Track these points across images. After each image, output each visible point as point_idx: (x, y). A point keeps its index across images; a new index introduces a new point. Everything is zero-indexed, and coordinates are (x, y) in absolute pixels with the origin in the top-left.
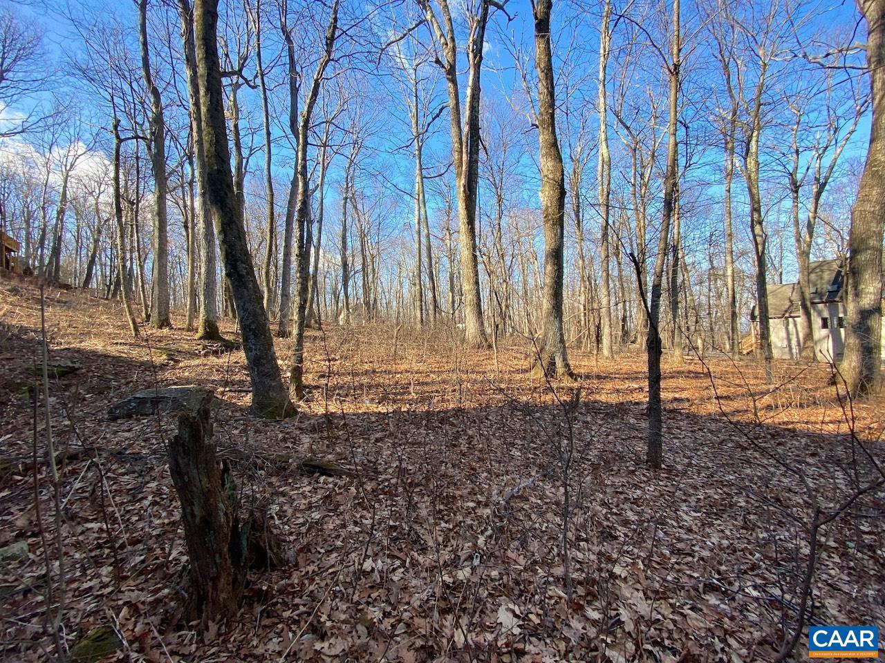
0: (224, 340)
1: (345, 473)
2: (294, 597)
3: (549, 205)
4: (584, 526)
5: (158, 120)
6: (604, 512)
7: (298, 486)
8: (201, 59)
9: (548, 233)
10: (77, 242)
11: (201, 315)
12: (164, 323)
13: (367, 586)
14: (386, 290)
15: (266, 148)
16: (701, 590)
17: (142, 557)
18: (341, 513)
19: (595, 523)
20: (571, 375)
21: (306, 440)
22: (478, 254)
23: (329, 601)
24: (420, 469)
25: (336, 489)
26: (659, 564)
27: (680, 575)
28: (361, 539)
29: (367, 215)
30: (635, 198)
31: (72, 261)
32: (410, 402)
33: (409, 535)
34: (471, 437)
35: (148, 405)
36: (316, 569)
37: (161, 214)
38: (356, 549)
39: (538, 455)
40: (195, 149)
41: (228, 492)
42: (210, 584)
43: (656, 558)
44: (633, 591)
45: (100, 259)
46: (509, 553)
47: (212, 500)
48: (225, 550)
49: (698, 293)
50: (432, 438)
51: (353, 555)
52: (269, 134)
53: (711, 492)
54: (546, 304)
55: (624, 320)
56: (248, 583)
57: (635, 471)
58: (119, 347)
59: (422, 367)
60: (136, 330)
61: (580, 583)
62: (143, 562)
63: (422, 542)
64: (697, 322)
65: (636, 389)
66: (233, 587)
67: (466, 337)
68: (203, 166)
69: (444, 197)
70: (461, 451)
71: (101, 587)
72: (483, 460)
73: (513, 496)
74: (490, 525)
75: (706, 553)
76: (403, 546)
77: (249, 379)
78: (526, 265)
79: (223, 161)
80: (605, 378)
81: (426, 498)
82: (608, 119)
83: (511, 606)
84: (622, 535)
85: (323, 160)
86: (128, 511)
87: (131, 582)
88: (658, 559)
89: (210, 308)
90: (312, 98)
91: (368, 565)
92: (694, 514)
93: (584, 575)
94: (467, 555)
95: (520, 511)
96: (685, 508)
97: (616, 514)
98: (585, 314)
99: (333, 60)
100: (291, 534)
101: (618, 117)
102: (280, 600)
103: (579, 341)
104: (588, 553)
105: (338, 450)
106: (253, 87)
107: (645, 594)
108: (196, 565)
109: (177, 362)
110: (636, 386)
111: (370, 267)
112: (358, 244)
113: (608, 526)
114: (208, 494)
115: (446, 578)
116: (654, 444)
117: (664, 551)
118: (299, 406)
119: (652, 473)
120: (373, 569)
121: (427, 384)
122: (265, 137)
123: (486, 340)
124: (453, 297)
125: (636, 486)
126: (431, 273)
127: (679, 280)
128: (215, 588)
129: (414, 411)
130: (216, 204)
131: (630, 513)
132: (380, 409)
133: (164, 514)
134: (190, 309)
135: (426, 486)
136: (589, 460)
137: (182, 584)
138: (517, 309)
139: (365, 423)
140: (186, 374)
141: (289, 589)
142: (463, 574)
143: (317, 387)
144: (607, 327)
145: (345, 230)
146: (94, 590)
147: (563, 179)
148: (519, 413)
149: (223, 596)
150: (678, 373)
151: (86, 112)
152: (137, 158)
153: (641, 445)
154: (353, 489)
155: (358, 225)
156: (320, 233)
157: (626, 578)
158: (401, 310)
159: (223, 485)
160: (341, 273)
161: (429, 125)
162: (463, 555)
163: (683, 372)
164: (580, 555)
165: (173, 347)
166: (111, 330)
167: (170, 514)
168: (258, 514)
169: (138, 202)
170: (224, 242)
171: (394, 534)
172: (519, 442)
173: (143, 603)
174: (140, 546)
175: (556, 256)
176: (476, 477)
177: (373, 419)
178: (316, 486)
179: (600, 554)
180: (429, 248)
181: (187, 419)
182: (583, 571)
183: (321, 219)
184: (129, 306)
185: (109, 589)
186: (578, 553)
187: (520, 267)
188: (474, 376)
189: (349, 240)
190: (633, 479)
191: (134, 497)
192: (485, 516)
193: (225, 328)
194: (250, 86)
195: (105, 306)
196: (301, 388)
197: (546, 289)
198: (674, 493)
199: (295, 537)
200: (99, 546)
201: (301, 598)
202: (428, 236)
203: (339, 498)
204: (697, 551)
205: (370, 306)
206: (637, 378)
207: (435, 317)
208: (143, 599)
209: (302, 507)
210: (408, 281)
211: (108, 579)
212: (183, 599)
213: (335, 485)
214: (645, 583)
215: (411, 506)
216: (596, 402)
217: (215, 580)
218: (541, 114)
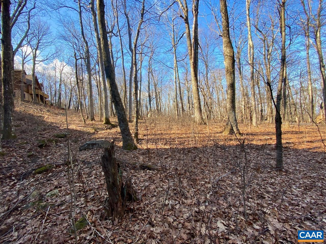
0: (112, 124)
1: (156, 169)
2: (142, 212)
3: (228, 66)
4: (250, 193)
5: (88, 51)
6: (258, 187)
7: (140, 173)
8: (101, 28)
9: (228, 77)
10: (65, 94)
11: (104, 116)
12: (93, 119)
13: (167, 210)
14: (164, 104)
15: (122, 57)
16: (303, 220)
17: (93, 195)
18: (156, 183)
19: (255, 192)
20: (240, 134)
21: (141, 158)
22: (199, 88)
23: (154, 214)
24: (182, 169)
25: (153, 175)
26: (284, 209)
27: (294, 213)
28: (163, 193)
29: (156, 77)
30: (265, 60)
31: (65, 100)
32: (176, 145)
33: (180, 192)
34: (200, 158)
35: (91, 146)
36: (149, 202)
37: (90, 83)
38: (162, 196)
39: (228, 165)
40: (99, 60)
41: (120, 174)
42: (115, 205)
43: (282, 206)
44: (273, 219)
45: (72, 99)
46: (219, 201)
47: (115, 176)
48: (120, 194)
49: (295, 98)
50: (185, 158)
51: (161, 198)
52: (122, 52)
53: (306, 181)
54: (229, 106)
55: (262, 111)
56: (127, 206)
57: (270, 172)
58: (80, 128)
59: (179, 132)
60: (85, 122)
61: (250, 215)
62: (93, 197)
63: (185, 195)
64: (295, 110)
65: (268, 139)
66: (122, 207)
67: (195, 120)
68: (102, 66)
69: (185, 68)
70: (197, 163)
71: (81, 205)
72: (206, 166)
73: (219, 180)
74: (211, 191)
75: (304, 205)
76: (179, 196)
77: (121, 137)
78: (219, 91)
79: (109, 62)
80: (255, 135)
81: (185, 180)
82: (252, 29)
83: (222, 221)
84: (267, 197)
85: (141, 59)
86: (88, 180)
87: (90, 203)
88: (283, 207)
89: (107, 114)
90: (137, 36)
91: (167, 202)
92: (298, 189)
93: (252, 211)
94: (203, 201)
95: (222, 186)
96: (294, 187)
97: (263, 188)
98: (245, 109)
99: (143, 22)
100: (139, 190)
101: (256, 28)
102: (138, 212)
103: (242, 120)
104: (252, 203)
105: (152, 161)
106: (117, 36)
107: (278, 220)
108: (111, 198)
109: (97, 132)
110: (269, 138)
111: (158, 96)
112: (154, 89)
113: (260, 193)
114: (114, 175)
115: (196, 209)
116: (279, 161)
117: (286, 204)
118: (138, 146)
119: (278, 173)
120: (168, 204)
121: (182, 138)
122: (121, 53)
123: (203, 121)
124: (189, 105)
125: (272, 178)
126: (181, 97)
127: (287, 93)
128: (117, 206)
129: (178, 148)
130: (108, 77)
131: (269, 188)
132: (165, 147)
133: (98, 181)
134: (100, 114)
135: (185, 175)
136: (250, 167)
137: (106, 205)
138: (215, 108)
139: (161, 152)
140: (101, 136)
141: (140, 209)
142: (202, 208)
143: (143, 139)
144: (254, 114)
145: (149, 84)
146: (79, 205)
147: (234, 55)
148: (219, 149)
149: (119, 209)
150: (288, 132)
151: (65, 51)
152: (82, 65)
153: (272, 161)
154: (159, 175)
155: (153, 81)
156: (141, 85)
157: (270, 214)
158: (170, 111)
159: (118, 172)
160: (148, 99)
161: (178, 41)
162: (202, 201)
163: (290, 132)
164: (249, 204)
165: (96, 127)
166: (77, 122)
167: (100, 181)
168: (128, 182)
169: (83, 80)
170: (111, 91)
171: (175, 192)
172: (220, 160)
173: (94, 210)
174: (92, 192)
175: (232, 86)
176: (204, 173)
177: (163, 151)
178: (146, 173)
179: (258, 204)
180: (180, 88)
181: (107, 149)
182: (251, 210)
183: (141, 80)
184: (82, 114)
185: (84, 205)
186: (248, 203)
187: (216, 92)
188: (200, 135)
189: (151, 87)
190: (270, 175)
191: (89, 176)
192: (209, 187)
193: (112, 120)
194: (115, 36)
195: (75, 114)
196: (138, 140)
197: (228, 100)
198: (289, 181)
199: (140, 191)
200: (80, 191)
201: (144, 212)
202: (179, 83)
203: (154, 178)
204: (300, 204)
205: (159, 110)
206: (269, 134)
207: (183, 113)
208: (94, 209)
209: (142, 181)
210: (172, 100)
211: (83, 202)
212: (107, 209)
213: (153, 173)
214: (278, 216)
215: (181, 182)
216: (251, 144)
217: (117, 204)
218: (223, 31)
